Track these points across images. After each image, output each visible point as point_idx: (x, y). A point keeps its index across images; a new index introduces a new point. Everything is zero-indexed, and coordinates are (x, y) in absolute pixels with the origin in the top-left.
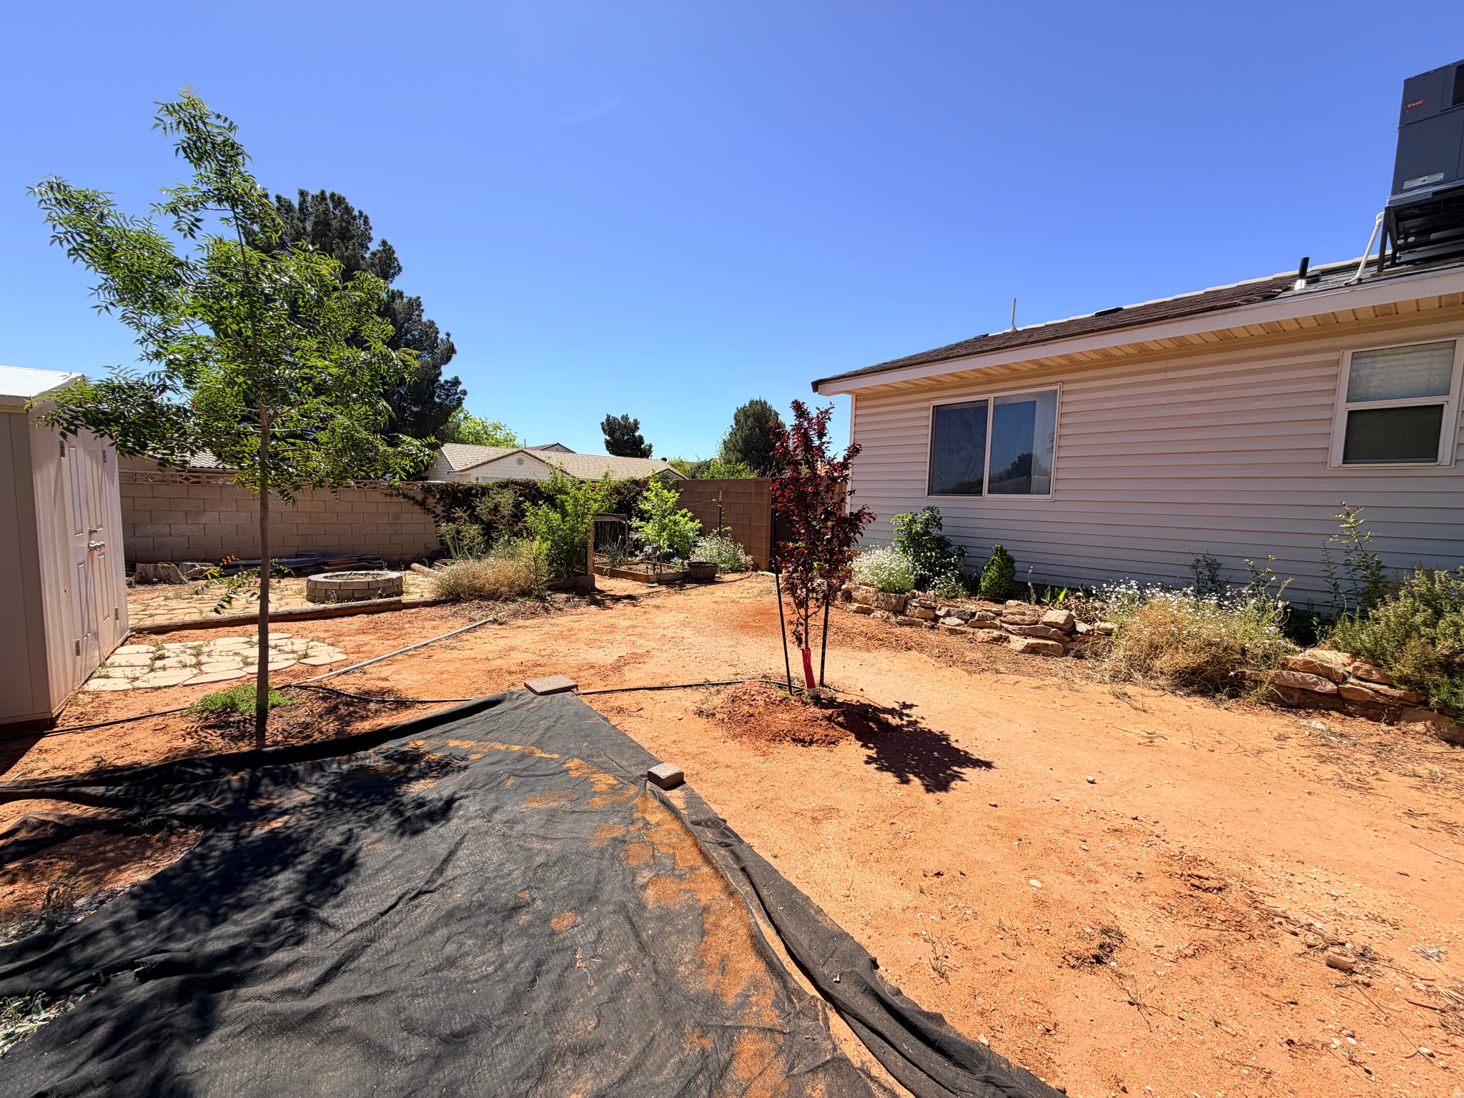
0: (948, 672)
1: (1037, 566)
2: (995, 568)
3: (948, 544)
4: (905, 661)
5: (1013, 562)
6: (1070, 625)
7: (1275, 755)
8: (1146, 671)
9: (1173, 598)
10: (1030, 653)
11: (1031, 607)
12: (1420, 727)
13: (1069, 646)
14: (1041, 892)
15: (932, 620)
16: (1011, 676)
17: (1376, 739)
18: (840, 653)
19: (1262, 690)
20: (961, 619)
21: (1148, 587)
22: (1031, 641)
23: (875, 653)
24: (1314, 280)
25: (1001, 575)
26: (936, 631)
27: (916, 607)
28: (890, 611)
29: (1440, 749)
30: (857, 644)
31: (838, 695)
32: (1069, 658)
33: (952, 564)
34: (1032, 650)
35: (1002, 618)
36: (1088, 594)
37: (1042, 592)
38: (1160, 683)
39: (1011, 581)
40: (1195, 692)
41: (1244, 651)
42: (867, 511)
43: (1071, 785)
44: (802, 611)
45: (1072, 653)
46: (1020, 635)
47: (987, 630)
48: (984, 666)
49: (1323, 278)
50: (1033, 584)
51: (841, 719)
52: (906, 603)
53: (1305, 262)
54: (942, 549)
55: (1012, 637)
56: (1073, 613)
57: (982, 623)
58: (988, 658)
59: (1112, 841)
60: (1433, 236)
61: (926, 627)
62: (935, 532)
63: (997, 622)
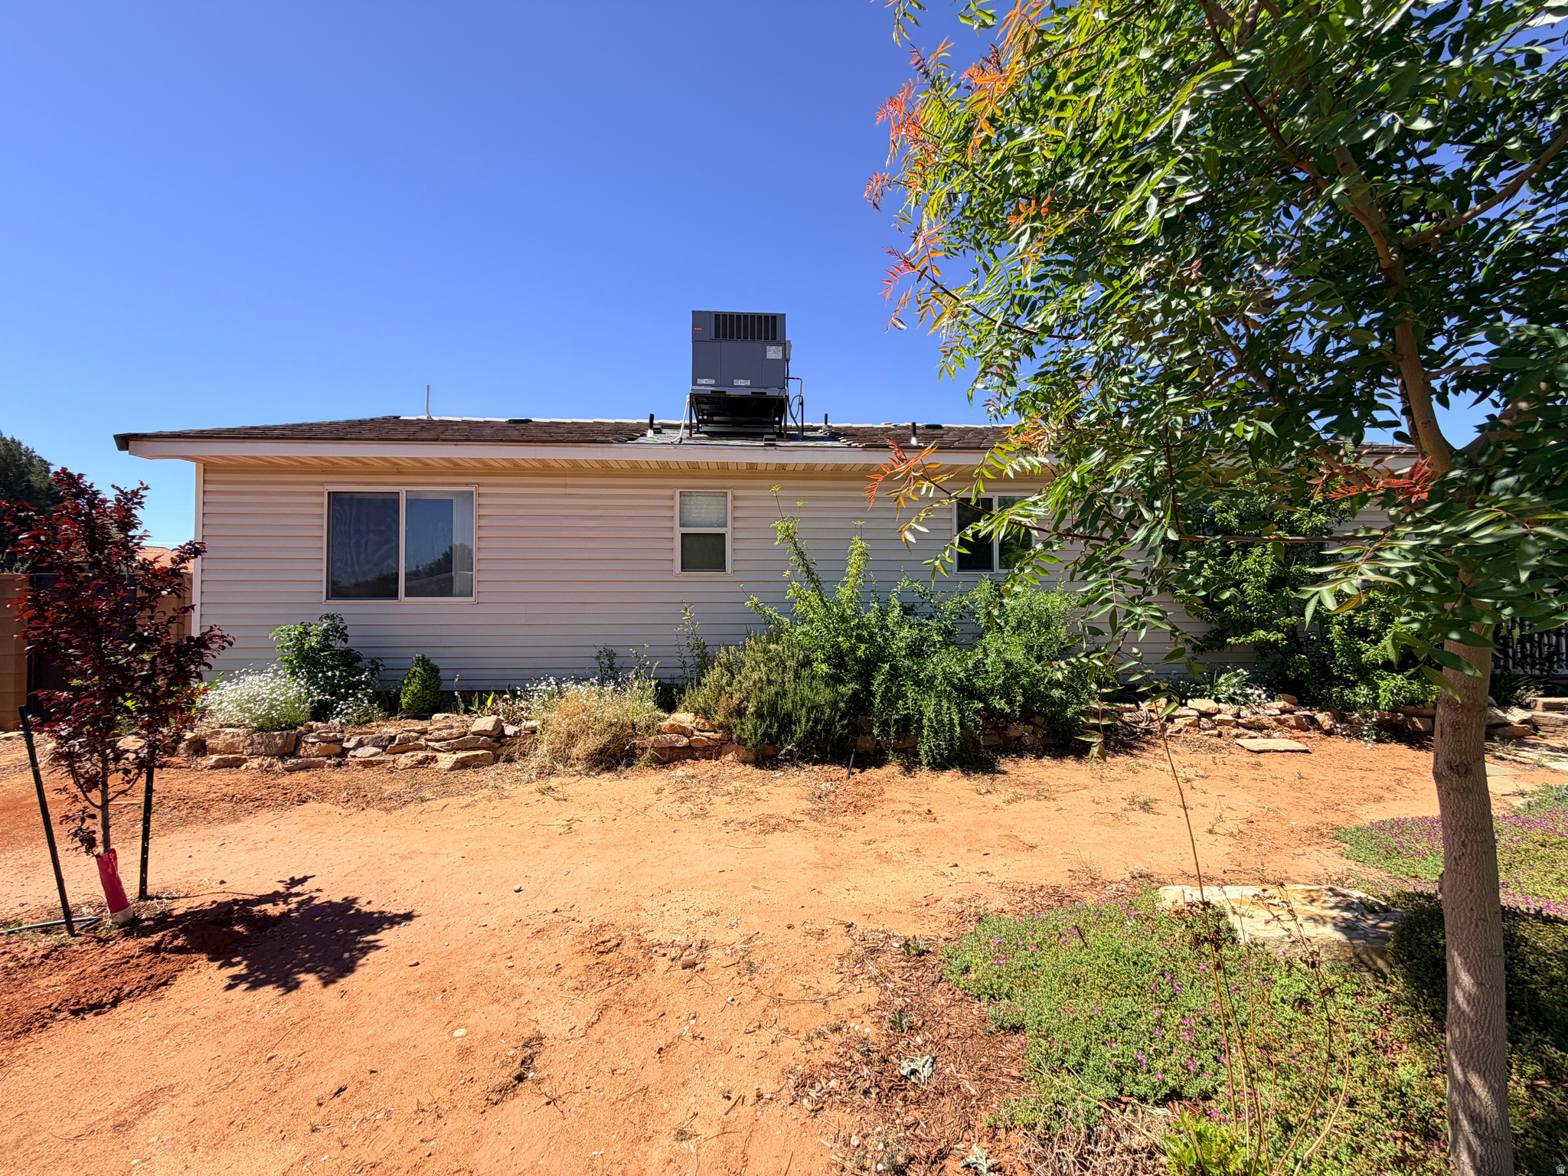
0: (360, 818)
1: (463, 672)
2: (417, 680)
3: (358, 658)
4: (297, 819)
5: (438, 671)
6: (498, 731)
7: (655, 808)
8: (566, 761)
9: (582, 689)
10: (460, 768)
11: (459, 718)
12: (730, 757)
13: (498, 752)
14: (466, 1039)
15: (337, 755)
16: (439, 801)
17: (710, 773)
18: (184, 836)
19: (647, 755)
20: (378, 747)
21: (563, 682)
22: (461, 755)
23: (248, 821)
24: (658, 431)
25: (425, 687)
26: (344, 768)
27: (313, 744)
28: (273, 756)
29: (740, 770)
30: (216, 815)
31: (176, 904)
32: (500, 764)
33: (363, 683)
34: (462, 765)
35: (428, 737)
36: (514, 695)
37: (469, 699)
38: (577, 768)
39: (437, 691)
40: (603, 770)
41: (634, 726)
42: (217, 632)
43: (498, 903)
44: (96, 796)
45: (502, 758)
46: (449, 751)
47: (410, 754)
48: (406, 797)
49: (664, 431)
50: (461, 693)
51: (179, 942)
52: (298, 741)
53: (652, 417)
54: (349, 665)
55: (439, 755)
56: (501, 717)
57: (404, 747)
58: (412, 786)
59: (537, 944)
60: (715, 418)
61: (329, 766)
62: (338, 644)
63: (422, 742)
